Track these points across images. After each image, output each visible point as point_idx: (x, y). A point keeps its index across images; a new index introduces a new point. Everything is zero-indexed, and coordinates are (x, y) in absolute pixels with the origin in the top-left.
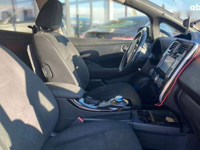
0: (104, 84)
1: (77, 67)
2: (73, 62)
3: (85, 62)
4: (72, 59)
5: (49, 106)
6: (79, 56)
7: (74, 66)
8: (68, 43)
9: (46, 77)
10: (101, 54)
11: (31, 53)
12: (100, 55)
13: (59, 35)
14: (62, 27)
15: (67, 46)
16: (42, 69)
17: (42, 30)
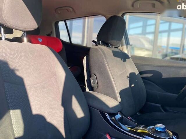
0: (163, 111)
1: (133, 85)
2: (129, 79)
3: (143, 81)
4: (128, 76)
5: (79, 112)
6: (138, 74)
7: (129, 83)
8: (127, 60)
9: (92, 86)
10: (165, 76)
11: (86, 63)
12: (163, 77)
13: (119, 51)
14: (128, 45)
15: (125, 62)
16: (91, 78)
17: (102, 44)
